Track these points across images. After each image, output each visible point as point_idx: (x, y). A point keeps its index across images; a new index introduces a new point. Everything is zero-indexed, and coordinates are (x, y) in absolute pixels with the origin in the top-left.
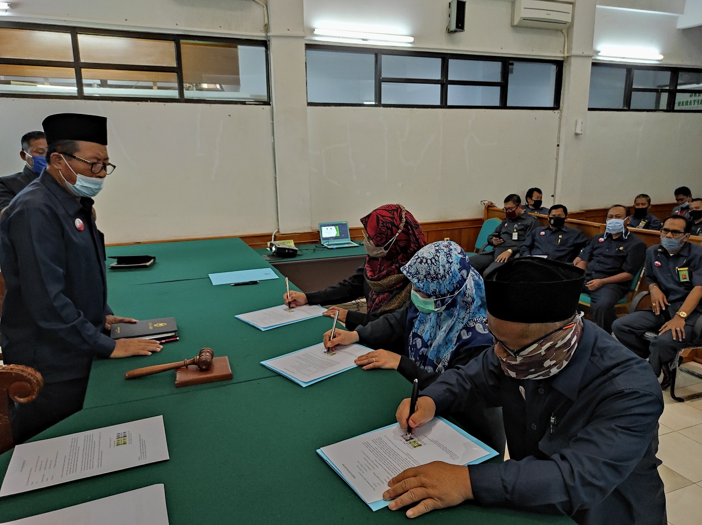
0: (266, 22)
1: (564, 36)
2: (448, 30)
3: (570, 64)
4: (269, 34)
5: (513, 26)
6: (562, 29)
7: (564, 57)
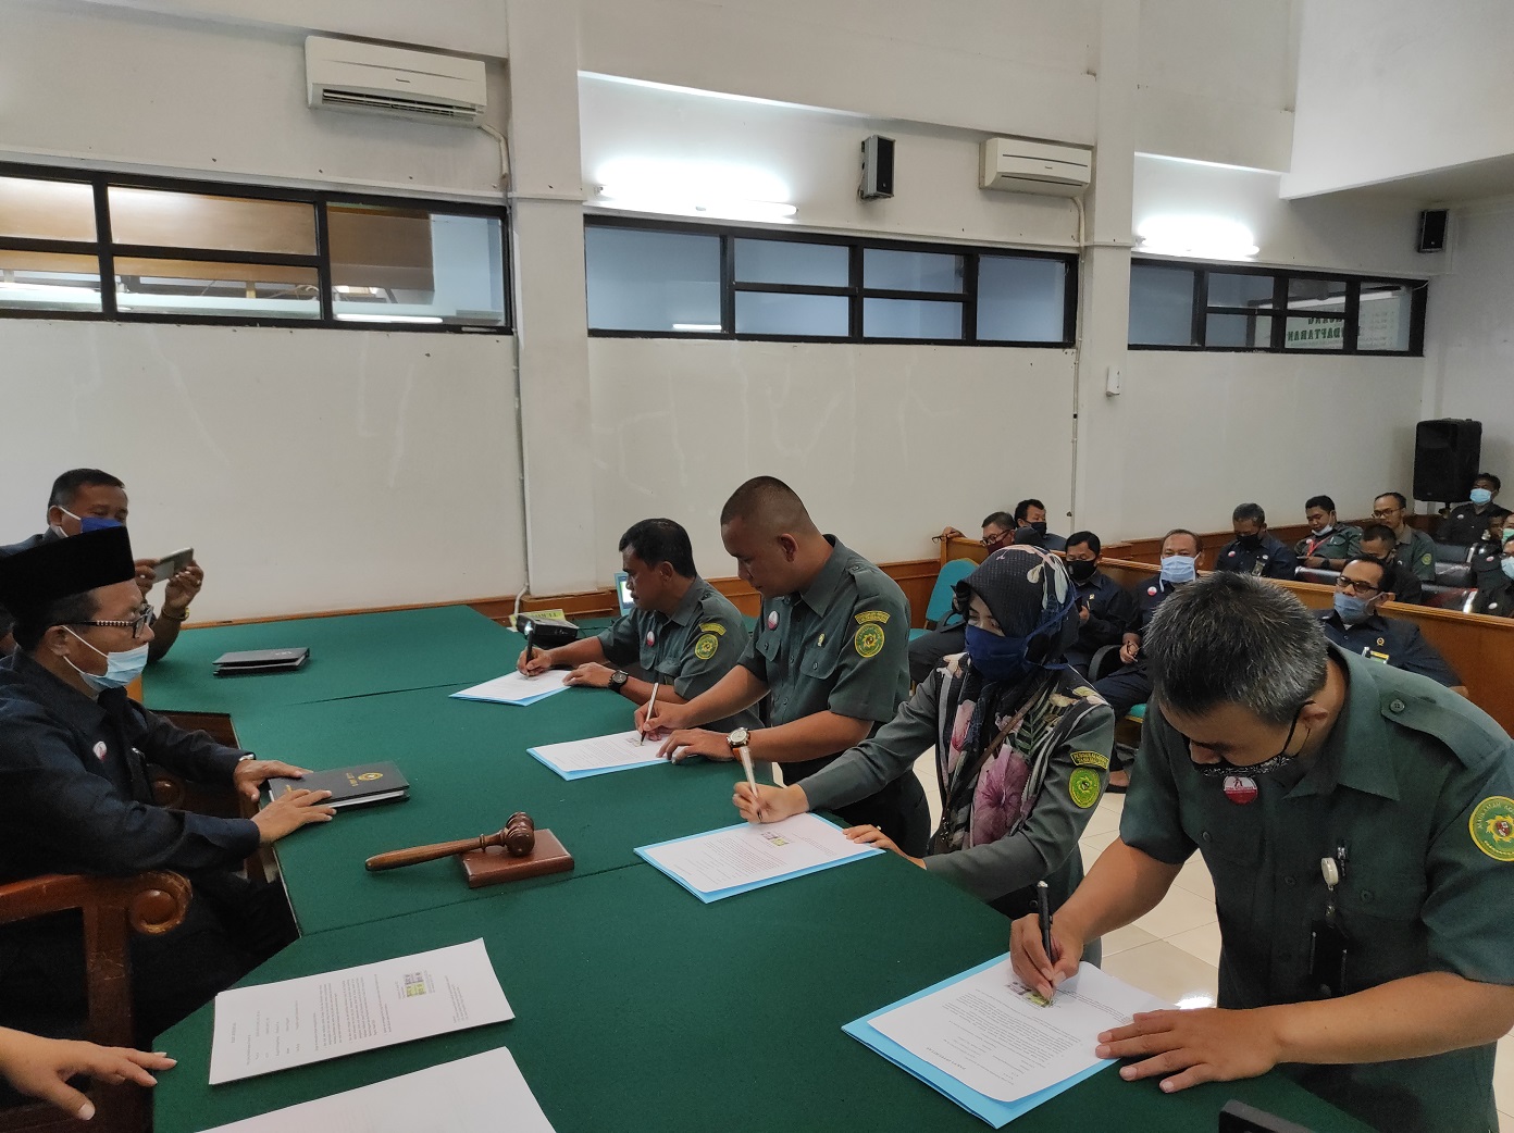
0: (505, 170)
1: (1079, 211)
2: (862, 194)
3: (1092, 261)
4: (510, 195)
5: (983, 189)
6: (1074, 195)
7: (1077, 248)
